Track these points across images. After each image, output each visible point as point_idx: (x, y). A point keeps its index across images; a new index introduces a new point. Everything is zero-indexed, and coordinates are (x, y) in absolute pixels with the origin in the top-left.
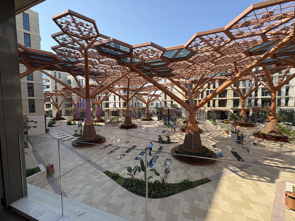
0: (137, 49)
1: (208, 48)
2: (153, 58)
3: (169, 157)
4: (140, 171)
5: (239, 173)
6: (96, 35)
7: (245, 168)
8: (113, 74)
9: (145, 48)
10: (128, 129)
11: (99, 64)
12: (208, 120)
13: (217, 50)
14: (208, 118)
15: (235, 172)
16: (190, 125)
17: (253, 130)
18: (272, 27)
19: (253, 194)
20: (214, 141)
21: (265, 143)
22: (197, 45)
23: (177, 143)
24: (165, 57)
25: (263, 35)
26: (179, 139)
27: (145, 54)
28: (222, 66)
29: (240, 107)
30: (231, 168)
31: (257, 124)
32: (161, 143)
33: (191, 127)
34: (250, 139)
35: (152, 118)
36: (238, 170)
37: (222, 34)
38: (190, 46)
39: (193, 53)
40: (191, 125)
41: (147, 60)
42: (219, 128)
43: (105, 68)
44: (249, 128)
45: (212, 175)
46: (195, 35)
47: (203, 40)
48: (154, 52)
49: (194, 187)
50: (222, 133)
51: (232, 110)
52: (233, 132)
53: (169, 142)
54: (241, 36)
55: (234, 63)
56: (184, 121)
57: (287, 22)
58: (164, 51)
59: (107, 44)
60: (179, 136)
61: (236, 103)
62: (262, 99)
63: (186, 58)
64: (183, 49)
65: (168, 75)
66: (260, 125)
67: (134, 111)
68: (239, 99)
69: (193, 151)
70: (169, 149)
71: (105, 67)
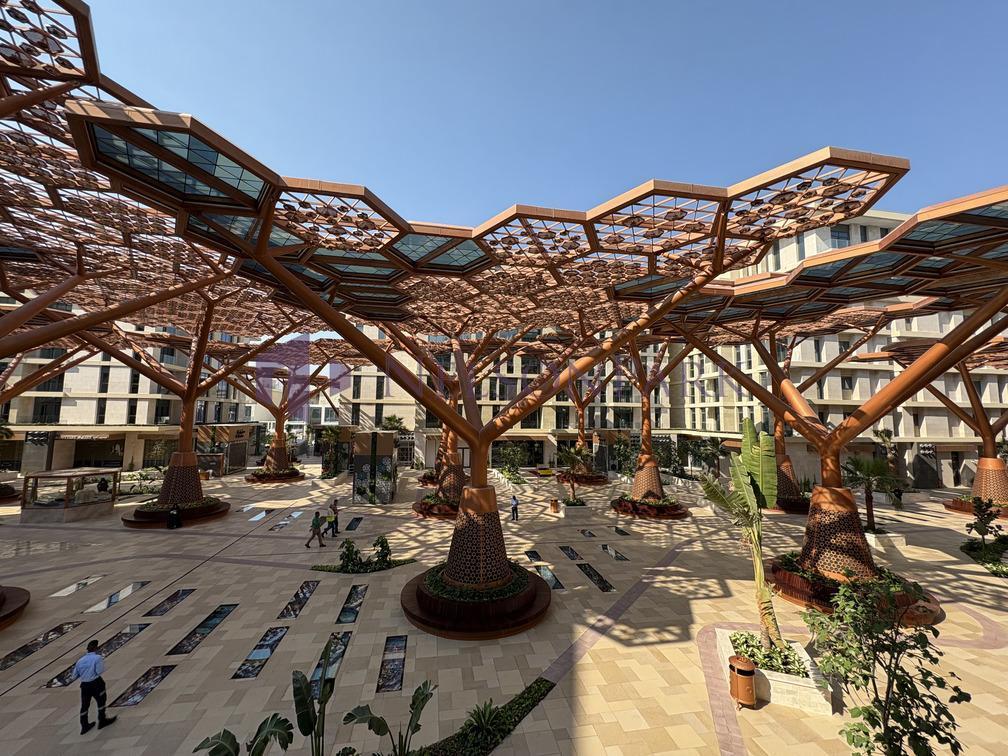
0: (302, 197)
1: (537, 256)
2: (358, 244)
3: (396, 628)
4: (285, 742)
5: (616, 633)
6: (73, 72)
7: (623, 612)
8: (126, 268)
9: (336, 203)
10: (180, 525)
11: (48, 208)
12: (493, 467)
13: (552, 267)
14: (493, 461)
15: (604, 631)
16: (472, 493)
17: (607, 493)
18: (673, 244)
19: (664, 689)
20: (527, 539)
21: (639, 526)
22: (511, 240)
23: (412, 560)
24: (396, 251)
25: (653, 257)
26: (417, 545)
27: (330, 222)
28: (551, 312)
29: (572, 430)
30: (592, 621)
31: (611, 474)
32: (353, 572)
33: (475, 499)
34: (607, 517)
35: (297, 467)
36: (608, 621)
37: (577, 229)
38: (489, 237)
39: (490, 259)
40: (474, 490)
41: (330, 248)
42: (529, 492)
43: (84, 235)
44: (598, 487)
45: (551, 661)
46: (512, 211)
47: (528, 231)
48: (367, 224)
49: (510, 731)
50: (539, 509)
51: (555, 436)
52: (568, 504)
53: (384, 562)
54: (614, 247)
55: (580, 311)
56: (425, 477)
57: (696, 241)
58: (405, 230)
59: (150, 133)
60: (414, 533)
61: (562, 416)
62: (614, 408)
63: (465, 272)
64: (465, 239)
65: (391, 312)
66: (617, 478)
67: (213, 439)
68: (567, 408)
69: (483, 586)
70: (391, 592)
71: (86, 229)
